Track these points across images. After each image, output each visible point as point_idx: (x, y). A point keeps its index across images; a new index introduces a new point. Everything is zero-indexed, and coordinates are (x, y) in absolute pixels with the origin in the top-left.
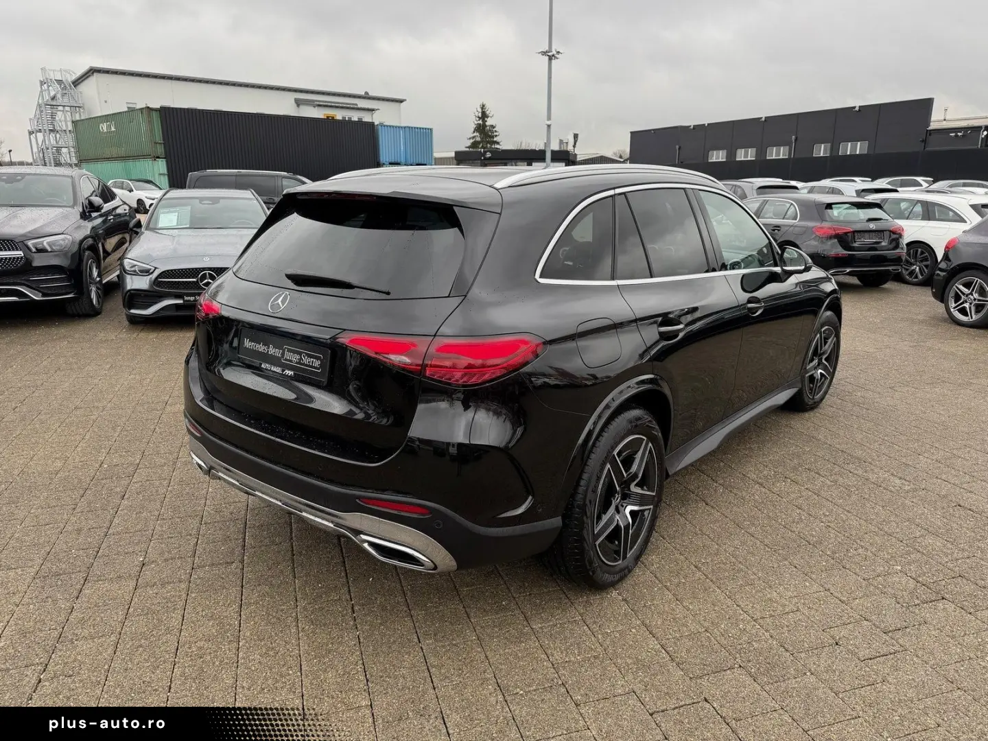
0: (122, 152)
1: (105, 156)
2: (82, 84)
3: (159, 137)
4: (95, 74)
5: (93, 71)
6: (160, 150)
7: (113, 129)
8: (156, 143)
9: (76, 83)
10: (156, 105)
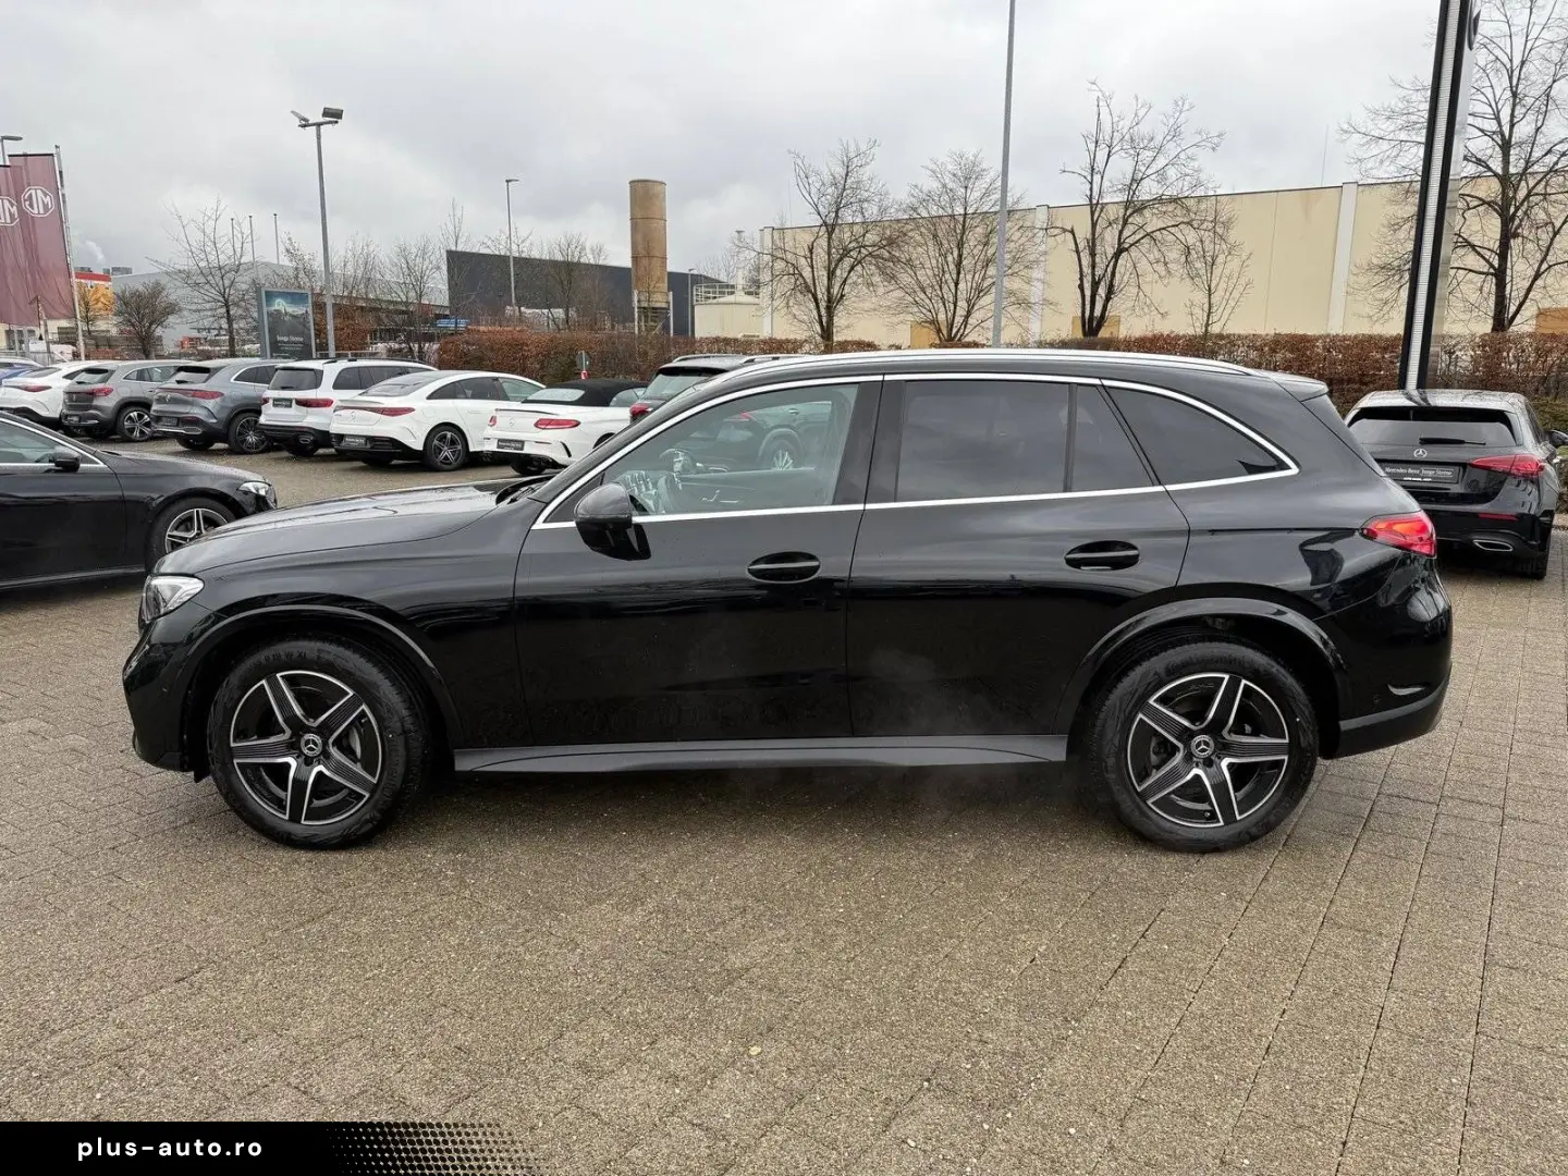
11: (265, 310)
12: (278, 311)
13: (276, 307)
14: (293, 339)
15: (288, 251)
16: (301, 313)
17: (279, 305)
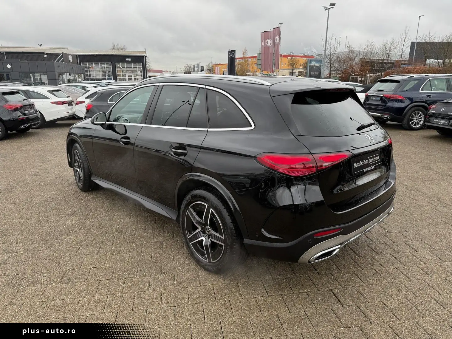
11: (309, 65)
12: (313, 65)
13: (312, 64)
14: (316, 73)
15: (348, 47)
16: (319, 65)
17: (313, 63)
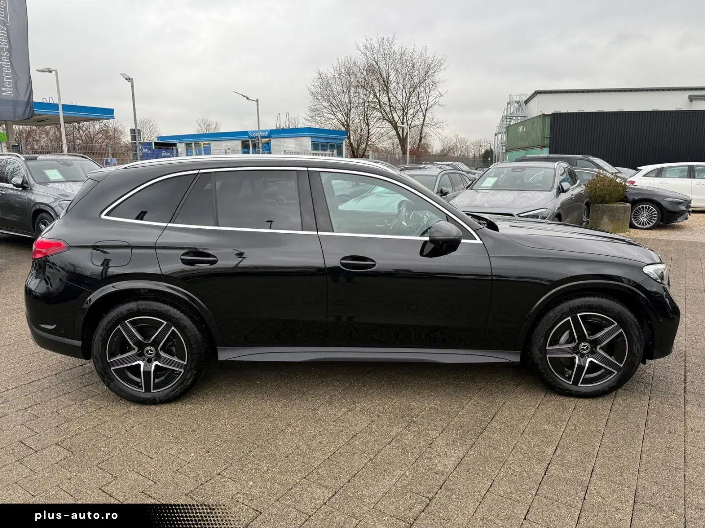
0: (526, 144)
1: (518, 147)
2: (530, 102)
3: (547, 133)
4: (538, 95)
5: (537, 93)
6: (547, 142)
7: (525, 130)
8: (544, 137)
9: (526, 102)
10: (549, 112)
